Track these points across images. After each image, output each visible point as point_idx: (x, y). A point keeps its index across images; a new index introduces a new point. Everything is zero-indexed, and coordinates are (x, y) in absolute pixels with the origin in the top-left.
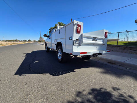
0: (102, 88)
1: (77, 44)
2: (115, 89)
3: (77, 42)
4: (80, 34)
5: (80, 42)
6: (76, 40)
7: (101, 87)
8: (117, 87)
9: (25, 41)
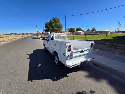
0: (84, 92)
1: (69, 59)
2: (92, 92)
3: (69, 57)
4: (71, 51)
5: (71, 57)
6: (68, 56)
7: (83, 90)
8: (93, 90)
9: (23, 34)
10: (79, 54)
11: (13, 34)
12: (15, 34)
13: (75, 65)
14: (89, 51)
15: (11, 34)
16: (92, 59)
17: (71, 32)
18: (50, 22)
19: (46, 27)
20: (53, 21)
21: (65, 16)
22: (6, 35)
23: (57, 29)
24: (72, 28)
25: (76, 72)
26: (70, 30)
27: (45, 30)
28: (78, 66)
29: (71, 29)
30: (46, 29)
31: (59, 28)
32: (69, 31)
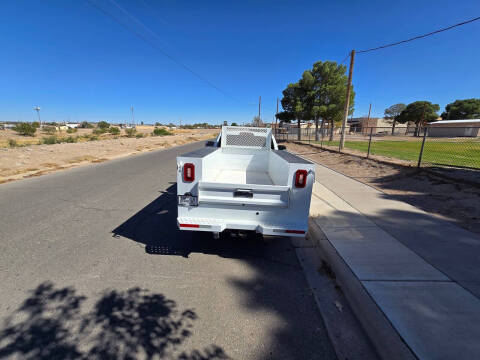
1: (188, 204)
3: (188, 199)
4: (193, 184)
5: (194, 199)
10: (230, 198)
11: (200, 125)
12: (204, 126)
13: (197, 226)
14: (281, 199)
15: (196, 126)
16: (287, 231)
17: (413, 125)
18: (301, 83)
19: (285, 102)
20: (312, 79)
21: (352, 54)
22: (185, 127)
23: (325, 108)
24: (418, 103)
25: (223, 259)
26: (403, 113)
27: (278, 116)
28: (211, 233)
29: (411, 106)
30: (283, 111)
31: (333, 106)
32: (400, 119)
